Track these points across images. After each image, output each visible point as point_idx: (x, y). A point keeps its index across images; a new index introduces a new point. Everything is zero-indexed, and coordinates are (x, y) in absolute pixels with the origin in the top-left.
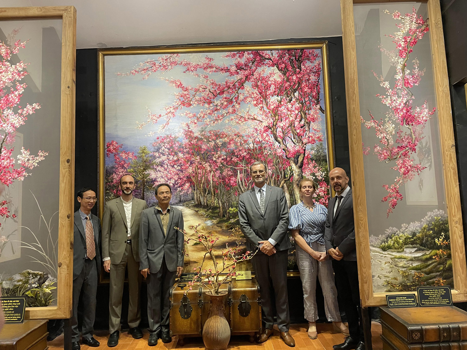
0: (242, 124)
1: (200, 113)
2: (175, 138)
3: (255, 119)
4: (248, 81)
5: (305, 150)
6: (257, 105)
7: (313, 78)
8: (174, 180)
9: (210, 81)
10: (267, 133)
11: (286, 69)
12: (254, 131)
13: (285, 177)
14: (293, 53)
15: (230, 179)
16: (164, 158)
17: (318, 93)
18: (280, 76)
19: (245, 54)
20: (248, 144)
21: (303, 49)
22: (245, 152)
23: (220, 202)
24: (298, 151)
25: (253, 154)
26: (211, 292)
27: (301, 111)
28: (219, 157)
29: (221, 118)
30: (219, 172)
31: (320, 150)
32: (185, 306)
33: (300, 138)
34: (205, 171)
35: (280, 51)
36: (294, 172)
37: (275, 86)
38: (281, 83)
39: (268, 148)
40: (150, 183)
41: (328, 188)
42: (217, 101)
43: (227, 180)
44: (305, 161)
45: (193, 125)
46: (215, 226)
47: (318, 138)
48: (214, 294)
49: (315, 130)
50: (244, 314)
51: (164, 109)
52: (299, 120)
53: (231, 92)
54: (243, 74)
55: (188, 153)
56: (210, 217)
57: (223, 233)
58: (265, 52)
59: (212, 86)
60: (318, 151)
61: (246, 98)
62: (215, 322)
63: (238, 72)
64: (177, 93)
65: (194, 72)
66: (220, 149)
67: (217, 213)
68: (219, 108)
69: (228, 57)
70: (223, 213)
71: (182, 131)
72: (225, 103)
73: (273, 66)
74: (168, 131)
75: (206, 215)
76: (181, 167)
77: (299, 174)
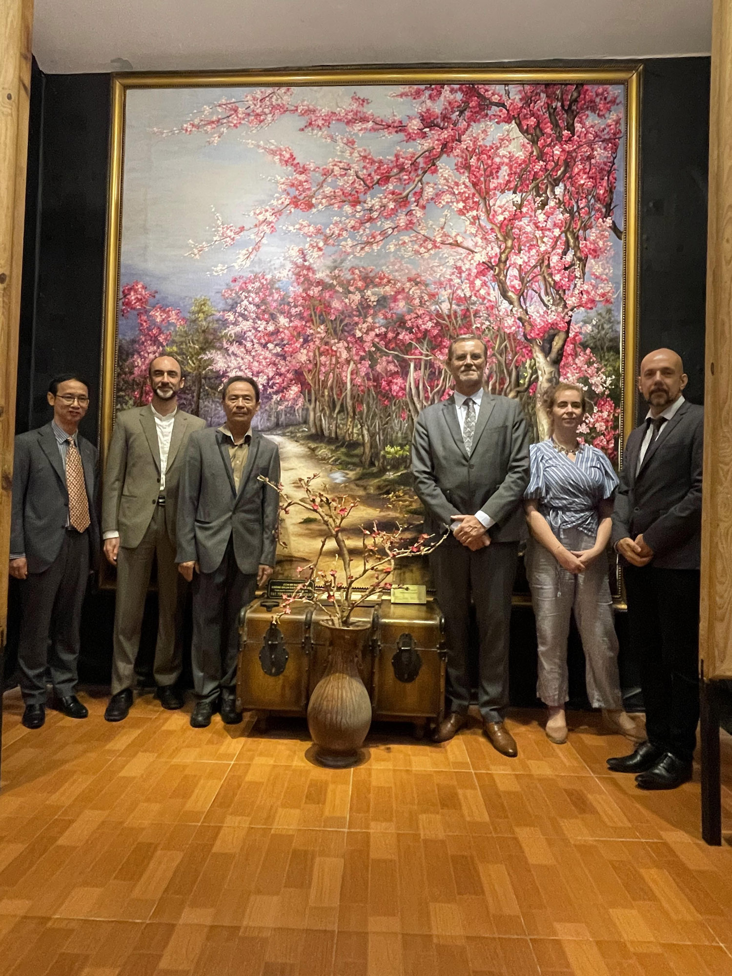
0: (426, 255)
1: (332, 226)
2: (273, 282)
3: (457, 244)
4: (448, 156)
5: (569, 323)
6: (465, 212)
7: (601, 154)
8: (265, 377)
9: (359, 152)
10: (484, 278)
11: (538, 130)
12: (453, 273)
13: (518, 384)
14: (558, 92)
15: (391, 382)
16: (245, 325)
17: (611, 190)
18: (523, 145)
19: (443, 91)
20: (437, 303)
21: (582, 85)
22: (431, 320)
23: (365, 432)
24: (554, 326)
25: (447, 326)
26: (332, 620)
27: (568, 229)
28: (371, 329)
29: (379, 238)
30: (367, 363)
31: (606, 326)
32: (273, 647)
33: (560, 295)
34: (337, 358)
35: (527, 87)
36: (540, 372)
37: (511, 169)
38: (524, 161)
39: (483, 313)
40: (212, 381)
41: (616, 415)
42: (372, 198)
43: (384, 383)
44: (569, 348)
45: (316, 254)
46: (353, 486)
47: (603, 295)
48: (338, 625)
49: (597, 277)
50: (406, 676)
51: (252, 214)
52: (560, 251)
53: (405, 180)
54: (436, 137)
55: (301, 316)
57: (368, 501)
58: (493, 87)
59: (362, 164)
60: (599, 327)
61: (438, 195)
62: (338, 688)
63: (425, 133)
64: (282, 178)
65: (324, 129)
66: (372, 312)
67: (356, 456)
68: (375, 215)
69: (404, 97)
70: (371, 458)
71: (289, 266)
72: (391, 205)
73: (508, 120)
74: (257, 266)
75: (334, 458)
76: (283, 349)
77: (552, 378)
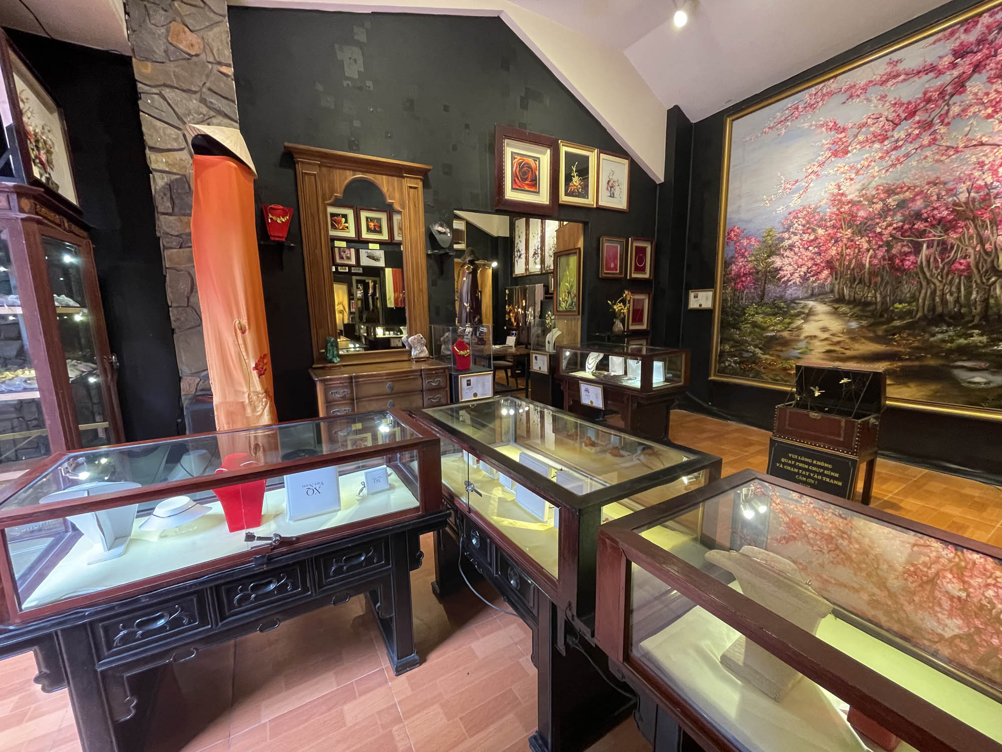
0: (947, 161)
1: (862, 162)
2: (815, 208)
4: (980, 73)
8: (806, 267)
9: (890, 102)
15: (904, 259)
16: (795, 238)
19: (981, 20)
22: (947, 209)
23: (878, 295)
25: (963, 211)
28: (890, 225)
30: (885, 249)
34: (859, 250)
40: (773, 273)
42: (899, 132)
43: (898, 261)
45: (848, 183)
46: (864, 330)
51: (804, 170)
53: (931, 108)
54: (967, 63)
55: (834, 227)
56: (856, 316)
59: (892, 109)
61: (966, 109)
63: (956, 63)
64: (827, 141)
65: (861, 96)
67: (870, 311)
68: (901, 143)
69: (937, 43)
70: (881, 311)
71: (827, 195)
72: (917, 132)
74: (805, 201)
75: (851, 313)
76: (819, 249)
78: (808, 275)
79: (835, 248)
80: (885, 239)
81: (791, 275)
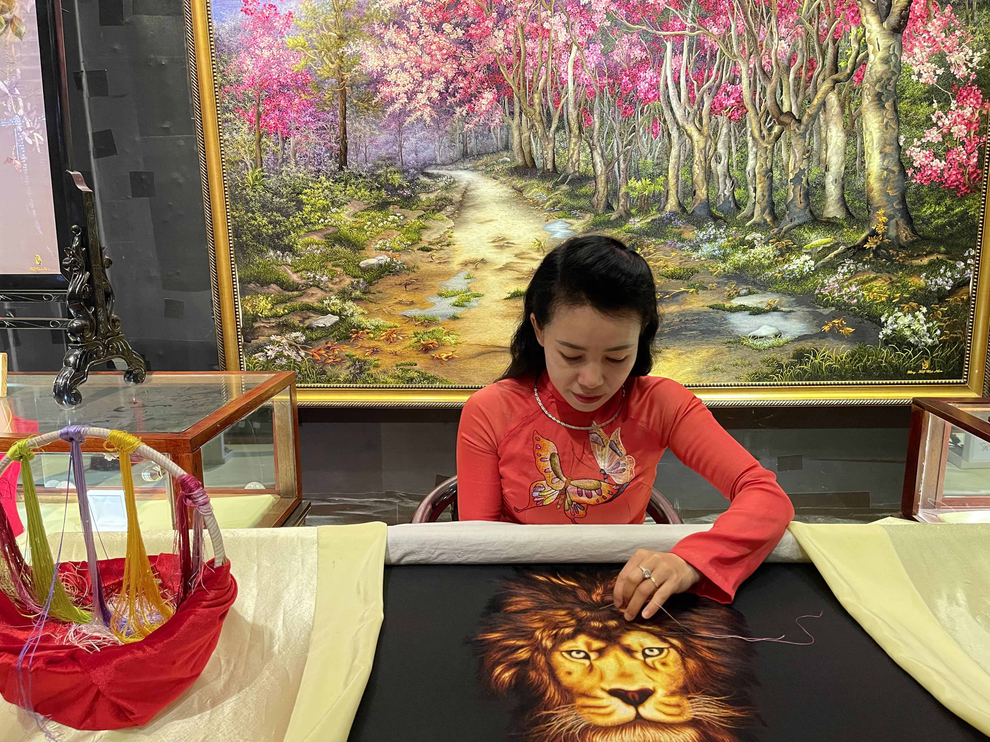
23: (598, 159)
30: (599, 48)
34: (551, 45)
36: (870, 47)
40: (362, 89)
41: (985, 112)
44: (918, 6)
56: (561, 209)
67: (585, 196)
70: (607, 197)
75: (551, 201)
76: (467, 31)
77: (890, 55)
78: (450, 100)
79: (501, 34)
80: (598, 25)
81: (410, 99)
